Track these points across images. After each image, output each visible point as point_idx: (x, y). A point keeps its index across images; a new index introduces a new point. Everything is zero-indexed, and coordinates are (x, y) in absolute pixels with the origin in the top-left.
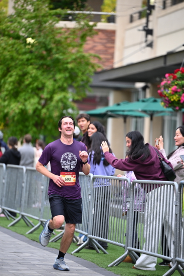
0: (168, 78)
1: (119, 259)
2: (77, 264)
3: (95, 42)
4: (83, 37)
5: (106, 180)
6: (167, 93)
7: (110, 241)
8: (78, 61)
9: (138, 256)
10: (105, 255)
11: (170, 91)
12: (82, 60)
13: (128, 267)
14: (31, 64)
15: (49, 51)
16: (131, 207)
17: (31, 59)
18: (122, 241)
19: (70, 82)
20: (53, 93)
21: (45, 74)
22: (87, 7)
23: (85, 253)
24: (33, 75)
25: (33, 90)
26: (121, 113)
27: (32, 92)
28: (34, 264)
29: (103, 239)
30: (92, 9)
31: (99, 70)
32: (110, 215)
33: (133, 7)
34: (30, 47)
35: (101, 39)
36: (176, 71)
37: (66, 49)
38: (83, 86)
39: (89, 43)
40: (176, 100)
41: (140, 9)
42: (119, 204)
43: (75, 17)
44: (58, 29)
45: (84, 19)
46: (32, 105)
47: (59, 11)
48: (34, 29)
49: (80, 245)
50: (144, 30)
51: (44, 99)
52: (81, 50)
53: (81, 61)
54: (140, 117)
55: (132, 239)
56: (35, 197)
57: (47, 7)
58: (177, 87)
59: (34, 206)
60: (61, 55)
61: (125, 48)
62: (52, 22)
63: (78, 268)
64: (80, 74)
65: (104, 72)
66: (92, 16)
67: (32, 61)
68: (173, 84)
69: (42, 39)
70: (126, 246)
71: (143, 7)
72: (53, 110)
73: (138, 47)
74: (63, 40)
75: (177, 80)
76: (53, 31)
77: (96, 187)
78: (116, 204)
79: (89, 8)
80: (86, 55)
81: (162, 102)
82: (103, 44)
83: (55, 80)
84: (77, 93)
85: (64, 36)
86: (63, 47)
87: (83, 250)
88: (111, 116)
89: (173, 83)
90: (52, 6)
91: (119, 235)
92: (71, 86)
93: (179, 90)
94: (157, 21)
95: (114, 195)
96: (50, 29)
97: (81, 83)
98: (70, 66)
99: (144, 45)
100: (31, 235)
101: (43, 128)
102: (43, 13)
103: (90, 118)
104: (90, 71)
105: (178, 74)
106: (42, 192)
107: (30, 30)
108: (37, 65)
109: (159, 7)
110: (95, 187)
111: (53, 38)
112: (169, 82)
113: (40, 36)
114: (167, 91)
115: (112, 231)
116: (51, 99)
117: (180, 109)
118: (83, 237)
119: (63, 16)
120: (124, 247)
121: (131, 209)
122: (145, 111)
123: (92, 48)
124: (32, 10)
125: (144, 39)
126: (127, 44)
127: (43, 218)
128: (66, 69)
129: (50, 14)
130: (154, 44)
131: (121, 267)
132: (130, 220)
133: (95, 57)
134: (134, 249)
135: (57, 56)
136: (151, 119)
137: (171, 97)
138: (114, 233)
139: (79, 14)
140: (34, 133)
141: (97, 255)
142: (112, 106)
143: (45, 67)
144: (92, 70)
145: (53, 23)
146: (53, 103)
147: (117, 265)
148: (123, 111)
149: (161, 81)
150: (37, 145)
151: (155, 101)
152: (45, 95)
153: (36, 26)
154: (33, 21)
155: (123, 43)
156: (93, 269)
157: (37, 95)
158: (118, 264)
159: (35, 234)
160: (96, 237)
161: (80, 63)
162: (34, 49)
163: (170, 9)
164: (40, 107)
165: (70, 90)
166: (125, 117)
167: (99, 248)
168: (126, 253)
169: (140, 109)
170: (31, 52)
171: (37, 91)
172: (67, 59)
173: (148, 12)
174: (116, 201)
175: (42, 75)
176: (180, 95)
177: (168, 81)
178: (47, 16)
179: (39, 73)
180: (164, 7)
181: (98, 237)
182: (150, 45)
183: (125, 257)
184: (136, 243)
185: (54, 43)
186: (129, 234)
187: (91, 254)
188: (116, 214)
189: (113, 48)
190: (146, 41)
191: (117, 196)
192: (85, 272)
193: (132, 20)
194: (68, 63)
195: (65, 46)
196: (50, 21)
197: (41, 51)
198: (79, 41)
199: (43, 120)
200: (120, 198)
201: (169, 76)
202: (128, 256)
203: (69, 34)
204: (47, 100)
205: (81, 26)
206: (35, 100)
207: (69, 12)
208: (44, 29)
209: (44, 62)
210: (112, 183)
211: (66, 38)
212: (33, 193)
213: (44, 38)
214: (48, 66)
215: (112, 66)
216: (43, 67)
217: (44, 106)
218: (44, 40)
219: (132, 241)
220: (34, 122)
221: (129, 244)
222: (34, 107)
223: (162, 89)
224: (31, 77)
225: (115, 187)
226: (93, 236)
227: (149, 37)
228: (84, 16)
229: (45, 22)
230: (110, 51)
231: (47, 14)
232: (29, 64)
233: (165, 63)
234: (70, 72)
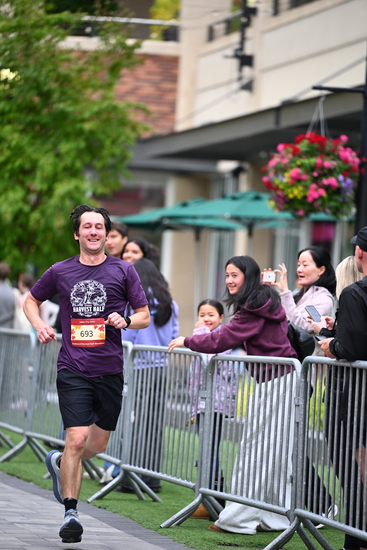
0: (283, 152)
1: (182, 511)
2: (99, 523)
3: (137, 79)
4: (114, 70)
5: (158, 355)
6: (282, 182)
7: (164, 476)
8: (104, 116)
9: (220, 506)
10: (155, 504)
11: (286, 178)
12: (113, 115)
13: (201, 527)
14: (9, 122)
15: (46, 96)
16: (209, 408)
17: (10, 111)
18: (189, 476)
19: (87, 159)
20: (53, 179)
21: (38, 142)
22: (122, 9)
23: (115, 499)
24: (14, 143)
25: (12, 174)
26: (189, 221)
27: (11, 177)
28: (12, 523)
29: (150, 472)
30: (133, 13)
31: (146, 135)
32: (166, 424)
33: (215, 11)
34: (7, 86)
35: (150, 73)
36: (298, 138)
37: (79, 92)
38: (114, 168)
39: (126, 82)
40: (299, 197)
41: (228, 14)
42: (184, 402)
43: (97, 28)
44: (63, 52)
45: (116, 32)
46: (10, 204)
47: (65, 15)
48: (16, 52)
49: (105, 484)
50: (236, 56)
51: (35, 191)
52: (111, 94)
53: (111, 117)
54: (228, 230)
55: (209, 472)
56: (15, 388)
57: (40, 8)
58: (300, 171)
59: (13, 406)
60: (70, 105)
61: (198, 91)
62: (52, 38)
63: (101, 530)
64: (108, 143)
65: (155, 139)
66: (132, 26)
67: (12, 116)
68: (293, 165)
69: (30, 72)
70: (197, 486)
71: (234, 10)
72: (52, 215)
73: (223, 91)
74: (73, 75)
75: (300, 157)
76: (53, 55)
77: (139, 367)
78: (179, 401)
79: (126, 10)
80: (121, 104)
81: (270, 199)
82: (155, 84)
83: (58, 155)
84: (103, 181)
85: (75, 67)
86: (74, 88)
87: (112, 495)
88: (169, 228)
89: (292, 162)
90: (51, 6)
91: (184, 464)
92: (89, 167)
93: (305, 177)
94: (262, 39)
95: (175, 384)
96: (47, 51)
97: (109, 161)
98: (87, 126)
99: (236, 86)
100: (6, 464)
101: (33, 250)
102: (33, 19)
103: (128, 230)
104: (128, 138)
105: (303, 146)
106: (31, 378)
107: (7, 53)
108: (20, 123)
109: (266, 11)
110: (136, 368)
111: (54, 70)
112: (286, 161)
113: (27, 66)
114: (280, 177)
115: (170, 456)
116: (50, 191)
117: (307, 214)
118: (111, 468)
119: (74, 26)
120: (193, 489)
121: (207, 413)
122: (237, 219)
123: (132, 92)
124: (11, 14)
125: (235, 75)
126: (201, 84)
127: (32, 431)
128: (80, 133)
129: (47, 22)
130: (256, 85)
131: (187, 528)
132: (206, 435)
133: (138, 109)
134: (213, 492)
135: (61, 106)
136: (250, 233)
137: (289, 190)
138: (174, 461)
139: (105, 23)
140: (16, 259)
141: (140, 505)
142: (171, 207)
143: (37, 128)
144: (133, 135)
145: (54, 40)
146: (54, 201)
147: (178, 524)
148: (195, 217)
149: (270, 158)
150: (21, 285)
151: (257, 198)
152: (37, 184)
153: (19, 47)
154: (12, 35)
155: (193, 81)
156: (131, 531)
157: (22, 183)
158: (180, 522)
159: (16, 462)
160: (137, 468)
161: (108, 121)
162: (14, 92)
163: (287, 16)
164: (27, 208)
165: (88, 175)
166: (198, 230)
167: (143, 490)
168: (197, 500)
169: (227, 214)
170: (9, 98)
171: (21, 177)
172: (81, 112)
173: (244, 20)
174: (179, 397)
175: (31, 144)
176: (306, 187)
177: (283, 157)
178: (42, 27)
179: (26, 139)
180: (276, 12)
181: (141, 469)
182: (248, 87)
183: (196, 507)
184: (218, 480)
185: (56, 80)
186: (204, 462)
187: (128, 503)
188: (179, 422)
189: (174, 91)
190: (240, 79)
191: (180, 387)
192: (115, 537)
193: (211, 36)
194: (83, 121)
195: (78, 87)
196: (49, 37)
197: (28, 96)
198: (107, 77)
199: (33, 235)
200: (186, 392)
201: (285, 148)
202: (201, 505)
203: (86, 63)
204: (40, 194)
205: (109, 48)
206: (16, 194)
207: (86, 18)
208: (35, 53)
209: (36, 118)
210: (170, 360)
211: (80, 71)
212: (12, 381)
213: (35, 70)
214: (44, 127)
215: (172, 128)
216: (33, 129)
217: (34, 207)
218: (35, 74)
219: (208, 476)
220: (15, 238)
221: (203, 483)
222: (16, 208)
223: (271, 175)
224: (9, 148)
225: (176, 369)
226: (132, 467)
227: (247, 70)
228: (116, 28)
229: (38, 39)
230: (169, 97)
231: (42, 22)
232: (5, 121)
233: (277, 122)
234: (87, 139)
